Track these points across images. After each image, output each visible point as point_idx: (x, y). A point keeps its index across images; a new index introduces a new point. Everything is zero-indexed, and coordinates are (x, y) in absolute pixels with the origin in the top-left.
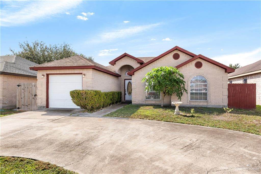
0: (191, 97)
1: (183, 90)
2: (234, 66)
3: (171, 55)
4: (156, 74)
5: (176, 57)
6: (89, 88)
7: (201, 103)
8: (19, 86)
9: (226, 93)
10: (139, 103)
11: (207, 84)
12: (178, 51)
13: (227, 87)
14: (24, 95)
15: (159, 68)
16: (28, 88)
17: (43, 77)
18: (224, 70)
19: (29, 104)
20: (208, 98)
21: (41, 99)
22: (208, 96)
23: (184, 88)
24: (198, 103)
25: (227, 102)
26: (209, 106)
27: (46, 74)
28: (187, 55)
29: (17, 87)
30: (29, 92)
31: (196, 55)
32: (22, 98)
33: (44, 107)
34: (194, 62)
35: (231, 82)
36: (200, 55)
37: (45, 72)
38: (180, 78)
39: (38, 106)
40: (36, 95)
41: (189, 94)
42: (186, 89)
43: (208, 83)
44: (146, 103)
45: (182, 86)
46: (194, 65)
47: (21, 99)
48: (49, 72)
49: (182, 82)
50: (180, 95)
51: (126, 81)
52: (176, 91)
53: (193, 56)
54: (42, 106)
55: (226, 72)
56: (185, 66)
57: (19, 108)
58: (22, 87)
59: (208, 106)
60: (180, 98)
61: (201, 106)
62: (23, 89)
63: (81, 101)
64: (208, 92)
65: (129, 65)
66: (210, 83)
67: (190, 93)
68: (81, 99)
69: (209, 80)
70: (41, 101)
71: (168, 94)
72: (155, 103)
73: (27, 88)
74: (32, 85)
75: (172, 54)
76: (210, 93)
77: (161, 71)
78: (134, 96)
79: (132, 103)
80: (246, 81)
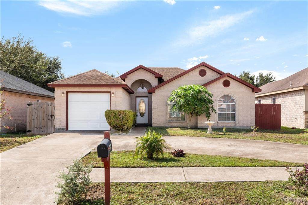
0: (218, 117)
1: (212, 110)
2: (265, 76)
3: (197, 72)
4: (185, 93)
5: (203, 73)
6: (119, 108)
7: (229, 124)
8: (29, 105)
9: (253, 113)
10: (160, 125)
11: (234, 104)
12: (205, 67)
13: (254, 107)
14: (37, 116)
15: (187, 87)
16: (42, 107)
17: (63, 95)
18: (251, 90)
19: (44, 126)
20: (236, 118)
21: (60, 120)
22: (236, 116)
23: (212, 108)
24: (226, 124)
25: (255, 123)
26: (238, 127)
27: (66, 92)
28: (214, 72)
29: (27, 106)
30: (43, 112)
31: (224, 73)
32: (34, 119)
33: (63, 129)
34: (222, 80)
35: (260, 101)
36: (228, 73)
37: (65, 90)
38: (209, 97)
39: (56, 128)
40: (52, 116)
41: (217, 115)
42: (214, 108)
43: (236, 103)
44: (169, 125)
45: (210, 106)
46: (222, 83)
47: (32, 120)
48: (69, 89)
49: (211, 102)
50: (208, 116)
51: (137, 98)
52: (205, 111)
53: (221, 74)
54: (61, 128)
55: (253, 91)
56: (212, 84)
57: (29, 131)
58: (34, 106)
59: (236, 127)
60: (208, 118)
61: (229, 128)
62: (35, 109)
63: (117, 121)
64: (236, 113)
65: (144, 79)
66: (238, 103)
67: (218, 113)
68: (118, 119)
69: (237, 99)
70: (60, 123)
71: (197, 114)
72: (179, 125)
73: (40, 107)
74: (47, 104)
75: (199, 70)
76: (238, 113)
77: (190, 89)
78: (154, 117)
79: (153, 125)
80: (274, 100)
